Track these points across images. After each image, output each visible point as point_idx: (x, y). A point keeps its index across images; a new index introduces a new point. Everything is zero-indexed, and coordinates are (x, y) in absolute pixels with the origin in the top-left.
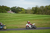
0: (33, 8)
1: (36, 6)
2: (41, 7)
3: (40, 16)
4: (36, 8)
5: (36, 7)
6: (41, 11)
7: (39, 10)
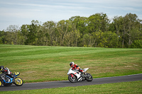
0: (23, 27)
1: (33, 21)
2: (46, 23)
3: (43, 49)
4: (33, 27)
5: (33, 25)
6: (47, 35)
7: (41, 31)
